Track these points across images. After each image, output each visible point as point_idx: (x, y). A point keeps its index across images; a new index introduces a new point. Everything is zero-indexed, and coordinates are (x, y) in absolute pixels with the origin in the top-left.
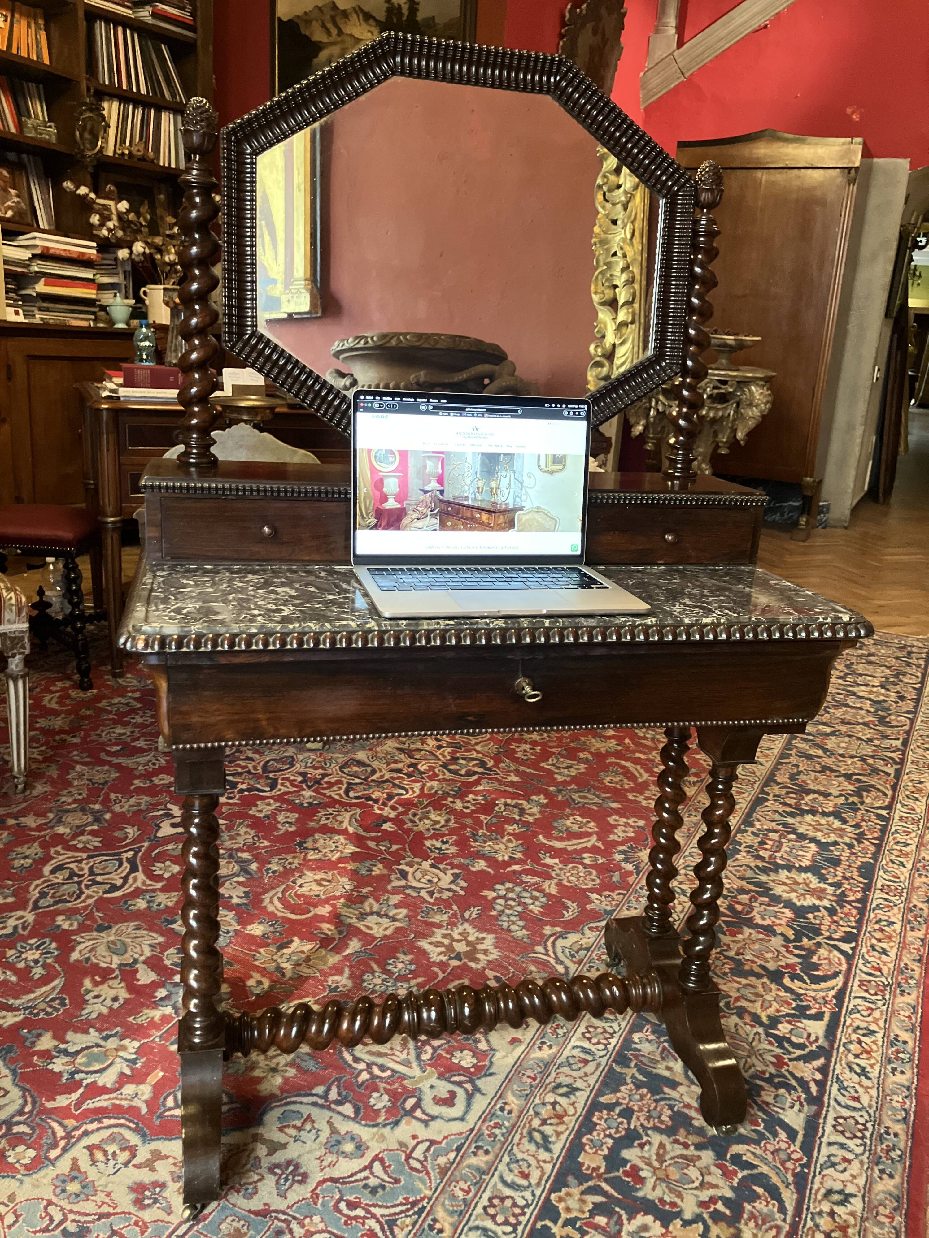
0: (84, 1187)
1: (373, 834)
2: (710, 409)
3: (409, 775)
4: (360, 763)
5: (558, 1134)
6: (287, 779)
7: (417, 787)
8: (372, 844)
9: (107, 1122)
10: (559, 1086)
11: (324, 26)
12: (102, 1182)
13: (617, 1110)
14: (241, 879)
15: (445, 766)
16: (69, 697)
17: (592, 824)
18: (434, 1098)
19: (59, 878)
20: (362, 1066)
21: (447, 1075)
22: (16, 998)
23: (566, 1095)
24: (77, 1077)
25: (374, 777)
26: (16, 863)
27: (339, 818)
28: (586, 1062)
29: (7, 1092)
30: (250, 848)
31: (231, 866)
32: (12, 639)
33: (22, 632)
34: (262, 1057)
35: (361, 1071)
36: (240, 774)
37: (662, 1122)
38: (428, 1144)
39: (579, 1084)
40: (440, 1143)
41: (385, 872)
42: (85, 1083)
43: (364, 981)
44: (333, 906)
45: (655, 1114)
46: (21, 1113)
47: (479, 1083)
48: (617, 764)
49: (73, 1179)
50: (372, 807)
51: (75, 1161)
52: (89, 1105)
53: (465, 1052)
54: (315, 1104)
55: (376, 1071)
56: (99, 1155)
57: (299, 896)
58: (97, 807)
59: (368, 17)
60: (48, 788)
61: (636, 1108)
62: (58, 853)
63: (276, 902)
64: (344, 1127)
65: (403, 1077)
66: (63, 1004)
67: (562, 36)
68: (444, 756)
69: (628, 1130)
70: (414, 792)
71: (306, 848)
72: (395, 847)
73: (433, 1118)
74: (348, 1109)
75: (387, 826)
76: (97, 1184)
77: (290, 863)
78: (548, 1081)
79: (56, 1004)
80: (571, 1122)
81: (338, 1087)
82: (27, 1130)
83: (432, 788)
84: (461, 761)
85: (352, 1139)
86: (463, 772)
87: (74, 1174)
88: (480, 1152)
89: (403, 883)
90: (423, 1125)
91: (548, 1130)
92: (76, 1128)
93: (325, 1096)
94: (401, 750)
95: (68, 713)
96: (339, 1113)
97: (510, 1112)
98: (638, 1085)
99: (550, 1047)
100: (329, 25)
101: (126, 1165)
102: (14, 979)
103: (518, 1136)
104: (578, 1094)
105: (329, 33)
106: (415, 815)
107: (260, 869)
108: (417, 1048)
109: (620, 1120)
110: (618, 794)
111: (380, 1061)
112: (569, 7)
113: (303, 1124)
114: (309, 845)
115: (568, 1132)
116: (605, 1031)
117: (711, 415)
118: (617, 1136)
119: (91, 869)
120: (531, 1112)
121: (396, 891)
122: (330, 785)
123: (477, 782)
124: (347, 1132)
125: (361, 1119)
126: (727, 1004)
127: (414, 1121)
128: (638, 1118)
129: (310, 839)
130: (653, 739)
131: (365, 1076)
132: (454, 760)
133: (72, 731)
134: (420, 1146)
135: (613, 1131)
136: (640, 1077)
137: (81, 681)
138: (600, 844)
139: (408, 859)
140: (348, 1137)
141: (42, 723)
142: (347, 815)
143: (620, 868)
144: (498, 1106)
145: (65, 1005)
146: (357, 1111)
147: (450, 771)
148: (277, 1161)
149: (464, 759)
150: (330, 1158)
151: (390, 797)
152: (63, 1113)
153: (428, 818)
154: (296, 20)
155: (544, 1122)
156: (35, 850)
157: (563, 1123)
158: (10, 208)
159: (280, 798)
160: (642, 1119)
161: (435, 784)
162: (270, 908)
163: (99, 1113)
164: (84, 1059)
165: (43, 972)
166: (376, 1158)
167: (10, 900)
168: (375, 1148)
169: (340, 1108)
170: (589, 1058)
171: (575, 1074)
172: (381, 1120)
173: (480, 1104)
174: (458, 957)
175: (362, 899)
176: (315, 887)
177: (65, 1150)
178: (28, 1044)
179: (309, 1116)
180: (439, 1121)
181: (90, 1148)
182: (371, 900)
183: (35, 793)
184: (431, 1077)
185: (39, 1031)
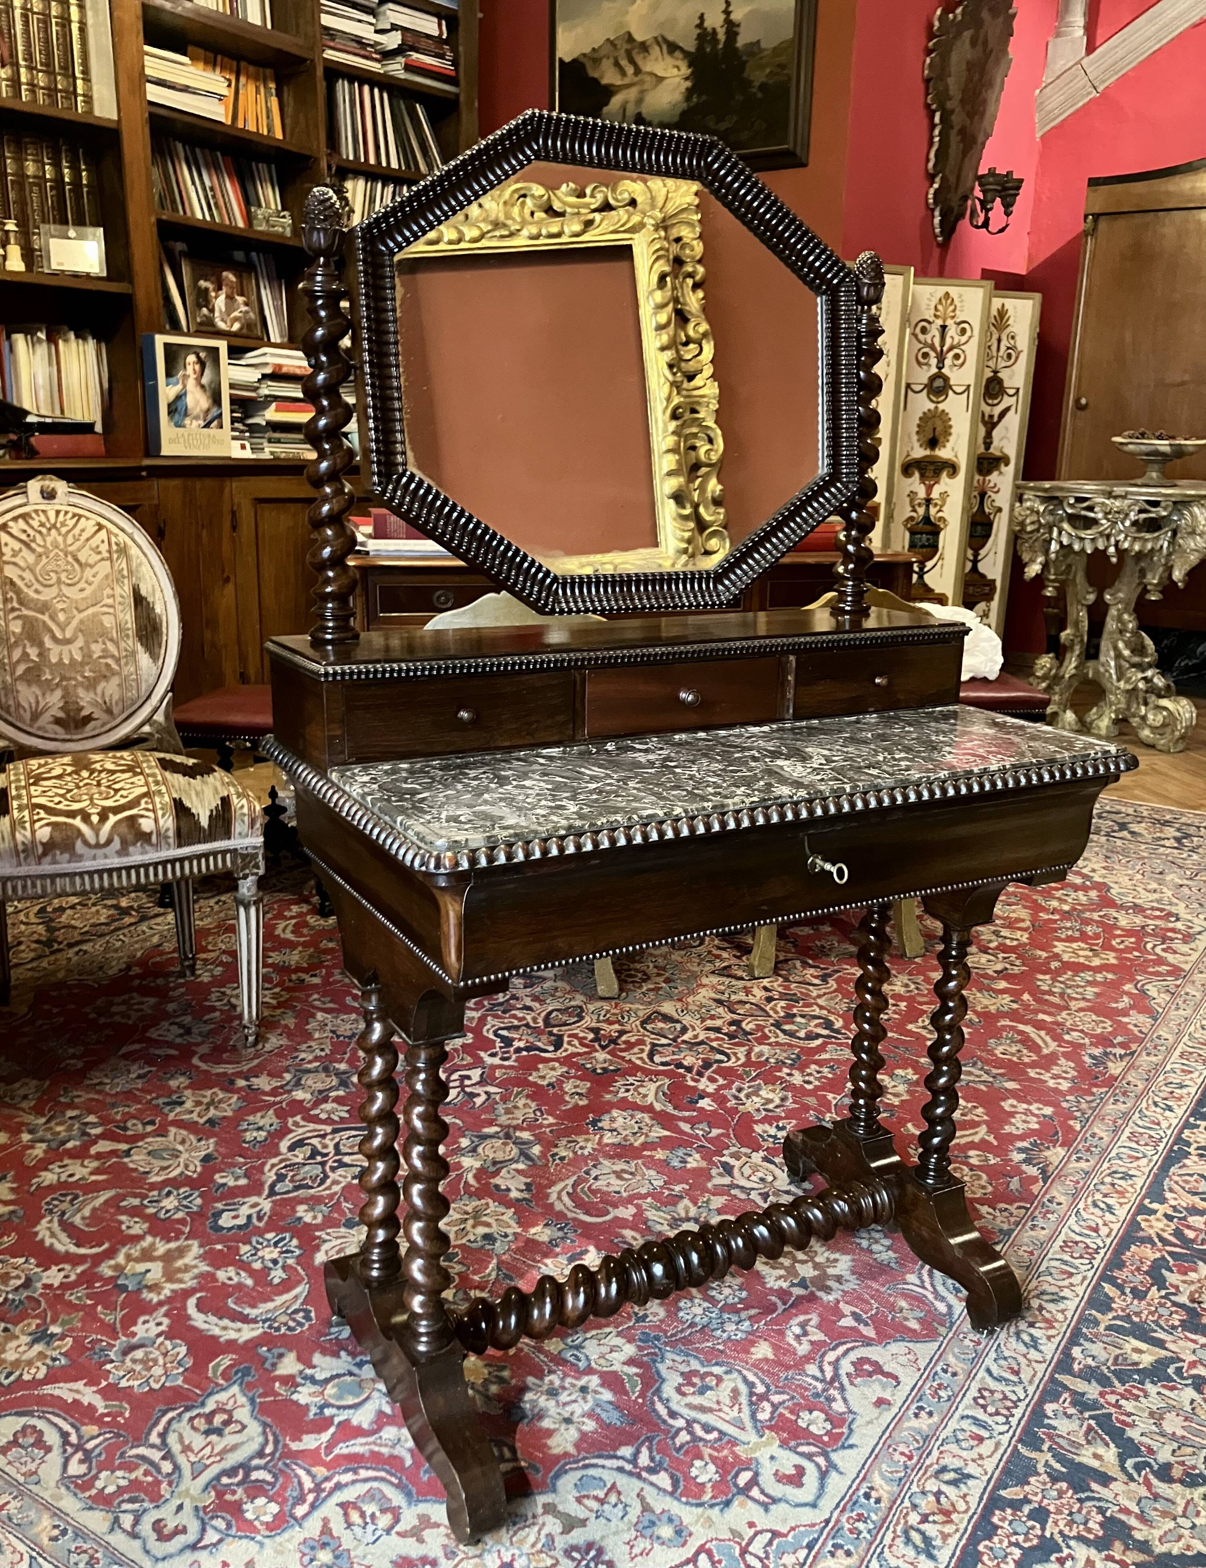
0: (336, 1557)
1: (687, 1114)
2: (1135, 539)
3: (731, 1036)
4: (666, 1018)
5: (945, 1537)
6: (575, 1036)
7: (741, 1052)
8: (685, 1127)
9: (363, 1473)
10: (944, 1469)
11: (617, 64)
12: (360, 1551)
13: (1026, 1509)
14: (521, 1166)
15: (777, 1025)
16: (306, 924)
17: (980, 1110)
18: (776, 1474)
19: (300, 1156)
20: (680, 1423)
21: (792, 1443)
22: (253, 1306)
23: (954, 1483)
24: (328, 1412)
25: (686, 1037)
26: (248, 1136)
27: (641, 1090)
28: (981, 1439)
29: (244, 1427)
30: (532, 1126)
31: (508, 1148)
32: (244, 857)
33: (255, 848)
34: (552, 1403)
35: (679, 1430)
36: (517, 1028)
37: (1089, 1530)
38: (769, 1535)
39: (971, 1469)
40: (786, 1536)
41: (704, 1164)
42: (337, 1420)
43: (680, 1309)
44: (638, 1206)
45: (1078, 1518)
46: (261, 1454)
47: (834, 1457)
48: (1012, 1028)
49: (324, 1545)
50: (684, 1076)
51: (326, 1521)
52: (342, 1449)
53: (816, 1413)
54: (620, 1470)
55: (699, 1431)
56: (355, 1517)
57: (594, 1192)
58: (343, 1066)
59: (673, 48)
60: (284, 1042)
61: (1052, 1508)
62: (296, 1124)
63: (565, 1198)
64: (660, 1503)
65: (734, 1442)
66: (307, 1318)
67: (929, 52)
68: (776, 1012)
69: (1042, 1537)
70: (738, 1059)
71: (602, 1128)
72: (715, 1132)
73: (775, 1501)
74: (663, 1480)
75: (705, 1103)
76: (353, 1554)
77: (581, 1148)
78: (928, 1462)
79: (299, 1316)
80: (962, 1522)
81: (650, 1449)
82: (269, 1478)
83: (761, 1054)
84: (799, 1019)
85: (670, 1520)
86: (802, 1034)
87: (326, 1539)
88: (840, 1553)
89: (727, 1180)
90: (762, 1510)
91: (930, 1530)
92: (327, 1479)
93: (634, 1461)
94: (719, 1002)
95: (305, 945)
96: (652, 1484)
97: (878, 1501)
98: (1055, 1478)
99: (930, 1414)
100: (624, 63)
101: (388, 1531)
102: (249, 1282)
103: (889, 1535)
104: (970, 1482)
105: (623, 73)
106: (740, 1090)
107: (543, 1154)
108: (751, 1403)
109: (1030, 1523)
110: (1015, 1070)
111: (704, 1418)
112: (939, 12)
113: (606, 1495)
114: (605, 1124)
115: (958, 1535)
116: (1005, 1398)
117: (1137, 548)
118: (1027, 1545)
119: (337, 1146)
120: (907, 1503)
121: (719, 1191)
122: (630, 1046)
123: (821, 1049)
124: (663, 1511)
125: (681, 1495)
126: (1179, 1371)
127: (750, 1503)
128: (1056, 1523)
129: (606, 1117)
130: (1062, 995)
131: (684, 1437)
132: (790, 1017)
133: (310, 969)
134: (759, 1537)
135: (1021, 1538)
136: (1057, 1466)
137: (322, 905)
138: (991, 1138)
139: (733, 1149)
140: (664, 1518)
141: (275, 958)
142: (653, 1087)
143: (1021, 1172)
144: (861, 1492)
145: (310, 1319)
146: (675, 1483)
147: (784, 1032)
148: (574, 1542)
149: (803, 1016)
150: (642, 1544)
151: (707, 1064)
152: (312, 1457)
153: (758, 1096)
154: (582, 60)
155: (925, 1519)
156: (268, 1120)
157: (951, 1521)
158: (236, 319)
159: (566, 1061)
160: (1061, 1524)
161: (765, 1049)
162: (558, 1207)
163: (354, 1462)
164: (334, 1390)
165: (284, 1276)
166: (701, 1549)
167: (243, 1182)
168: (699, 1537)
169: (653, 1478)
170: (985, 1434)
171: (964, 1454)
172: (706, 1497)
173: (837, 1485)
174: (803, 1284)
175: (675, 1200)
176: (613, 1180)
177: (313, 1507)
178: (267, 1365)
179: (614, 1486)
180: (782, 1506)
181: (344, 1506)
182: (686, 1202)
183: (268, 1047)
184: (771, 1444)
185: (282, 1350)
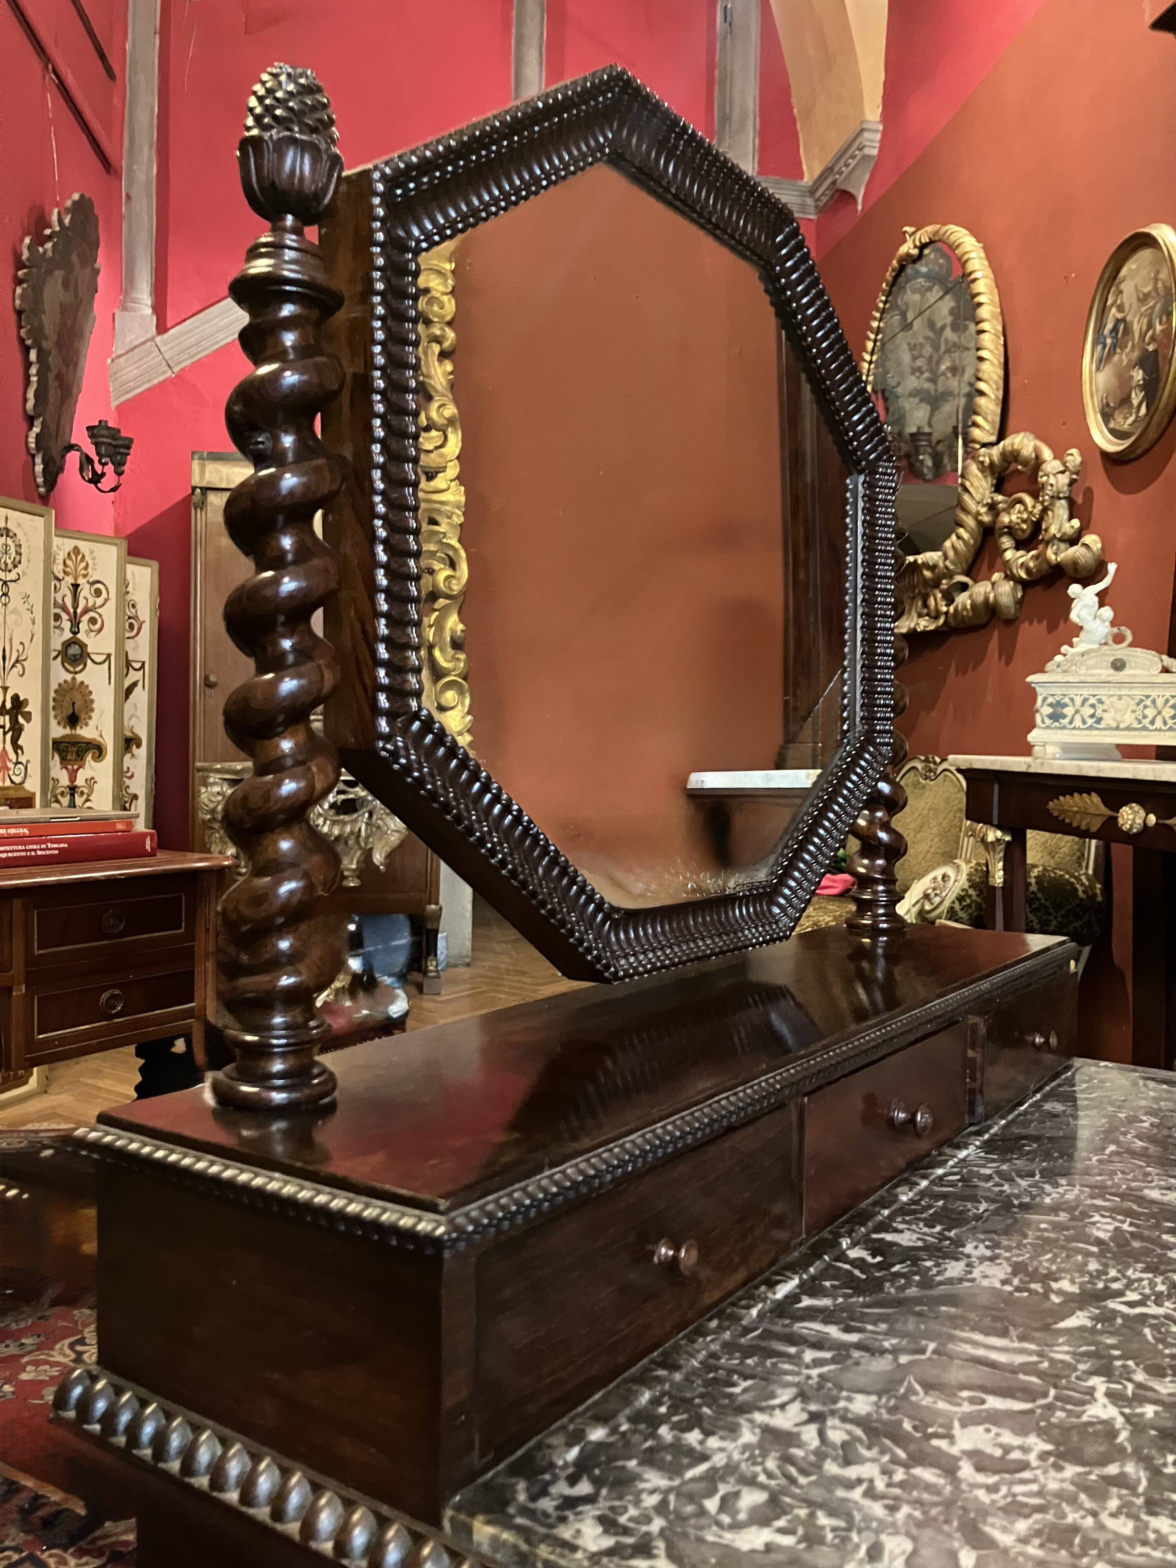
2: (334, 823)
67: (19, 282)
112: (27, 240)
117: (336, 831)
